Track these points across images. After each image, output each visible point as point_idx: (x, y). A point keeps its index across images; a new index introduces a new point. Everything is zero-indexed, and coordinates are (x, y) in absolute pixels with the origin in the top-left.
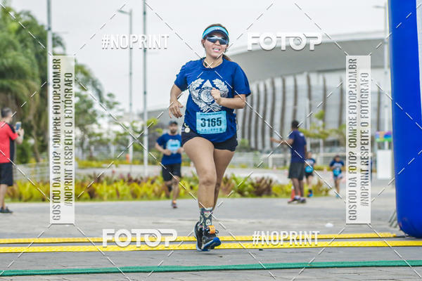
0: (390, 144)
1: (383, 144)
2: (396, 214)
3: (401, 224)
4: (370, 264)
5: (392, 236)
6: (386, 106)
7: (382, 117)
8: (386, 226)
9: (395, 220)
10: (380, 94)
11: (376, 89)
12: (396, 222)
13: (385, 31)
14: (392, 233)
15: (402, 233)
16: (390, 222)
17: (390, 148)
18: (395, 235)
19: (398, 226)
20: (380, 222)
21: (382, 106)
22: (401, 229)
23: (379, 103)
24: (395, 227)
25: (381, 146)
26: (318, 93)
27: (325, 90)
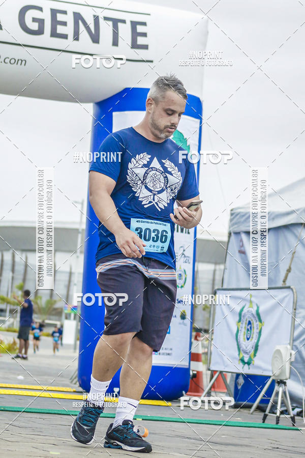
0: (75, 315)
1: (70, 315)
2: (77, 372)
3: (80, 382)
4: (53, 412)
5: (72, 390)
6: (75, 284)
7: (70, 293)
8: (68, 382)
9: (75, 378)
10: (71, 274)
11: (68, 270)
12: (77, 379)
13: (81, 223)
14: (72, 388)
15: (81, 389)
16: (71, 379)
17: (75, 318)
18: (74, 390)
19: (78, 383)
20: (63, 379)
21: (72, 284)
22: (80, 386)
23: (70, 281)
24: (75, 384)
25: (68, 317)
26: (20, 268)
27: (26, 266)
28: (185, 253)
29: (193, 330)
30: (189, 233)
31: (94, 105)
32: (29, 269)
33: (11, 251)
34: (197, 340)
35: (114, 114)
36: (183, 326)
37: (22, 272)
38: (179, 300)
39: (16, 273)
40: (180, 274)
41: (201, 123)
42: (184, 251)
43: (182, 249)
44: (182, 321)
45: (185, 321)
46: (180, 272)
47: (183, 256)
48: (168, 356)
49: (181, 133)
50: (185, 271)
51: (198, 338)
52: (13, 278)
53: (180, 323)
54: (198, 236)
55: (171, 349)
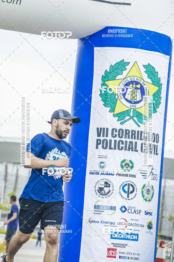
26: (11, 179)
27: (17, 177)
28: (153, 171)
29: (158, 238)
30: (157, 154)
31: (78, 41)
32: (19, 179)
33: (5, 163)
34: (162, 247)
35: (95, 48)
36: (149, 234)
37: (14, 182)
38: (147, 212)
39: (8, 182)
40: (148, 189)
41: (170, 58)
42: (152, 169)
43: (151, 168)
44: (149, 230)
45: (151, 230)
46: (148, 188)
47: (152, 173)
48: (137, 260)
49: (153, 67)
50: (152, 186)
51: (163, 246)
52: (5, 187)
53: (147, 232)
54: (165, 156)
55: (139, 255)
